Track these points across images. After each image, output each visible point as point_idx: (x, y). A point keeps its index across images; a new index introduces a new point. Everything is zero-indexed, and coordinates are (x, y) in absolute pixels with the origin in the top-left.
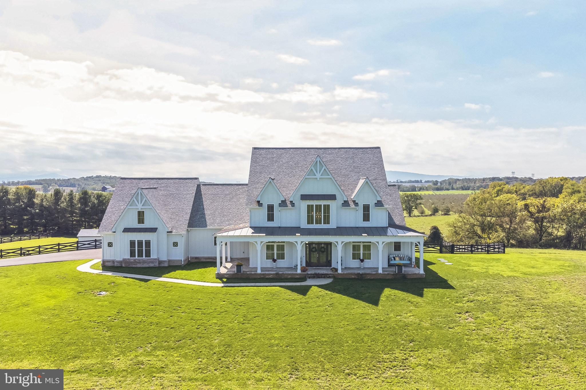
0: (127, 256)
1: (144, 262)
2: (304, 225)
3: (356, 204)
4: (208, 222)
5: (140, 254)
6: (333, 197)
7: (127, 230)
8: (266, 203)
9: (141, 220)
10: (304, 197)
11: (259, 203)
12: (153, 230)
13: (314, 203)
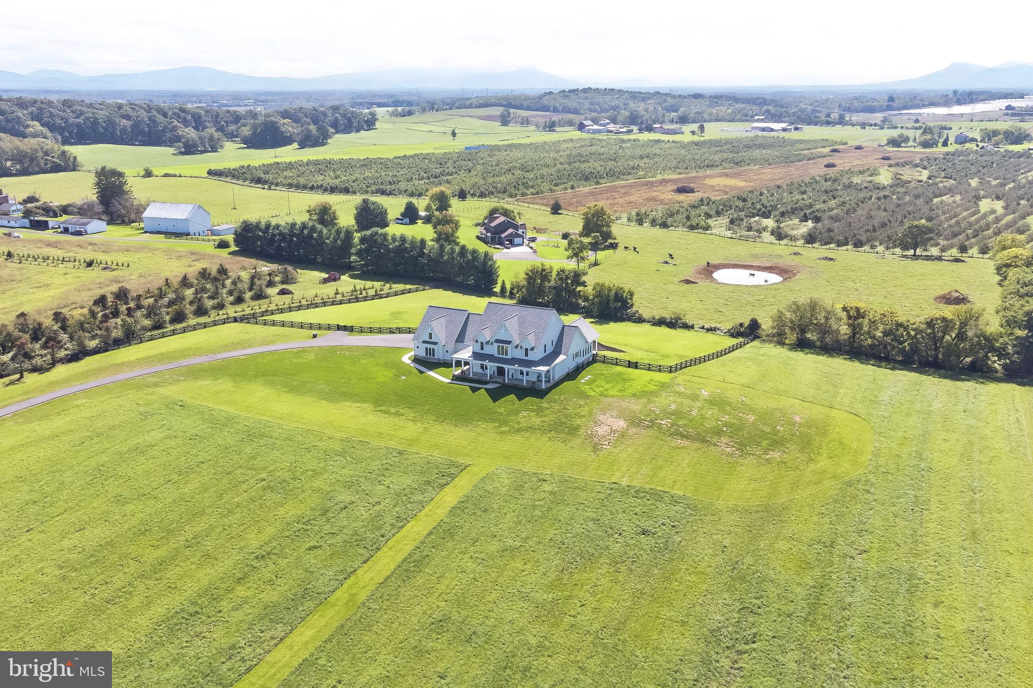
0: (425, 355)
1: (432, 359)
2: (496, 355)
3: (521, 347)
4: (466, 340)
5: (430, 355)
6: (509, 342)
7: (424, 342)
8: (480, 342)
9: (431, 338)
10: (497, 341)
11: (477, 341)
12: (435, 343)
13: (501, 345)
